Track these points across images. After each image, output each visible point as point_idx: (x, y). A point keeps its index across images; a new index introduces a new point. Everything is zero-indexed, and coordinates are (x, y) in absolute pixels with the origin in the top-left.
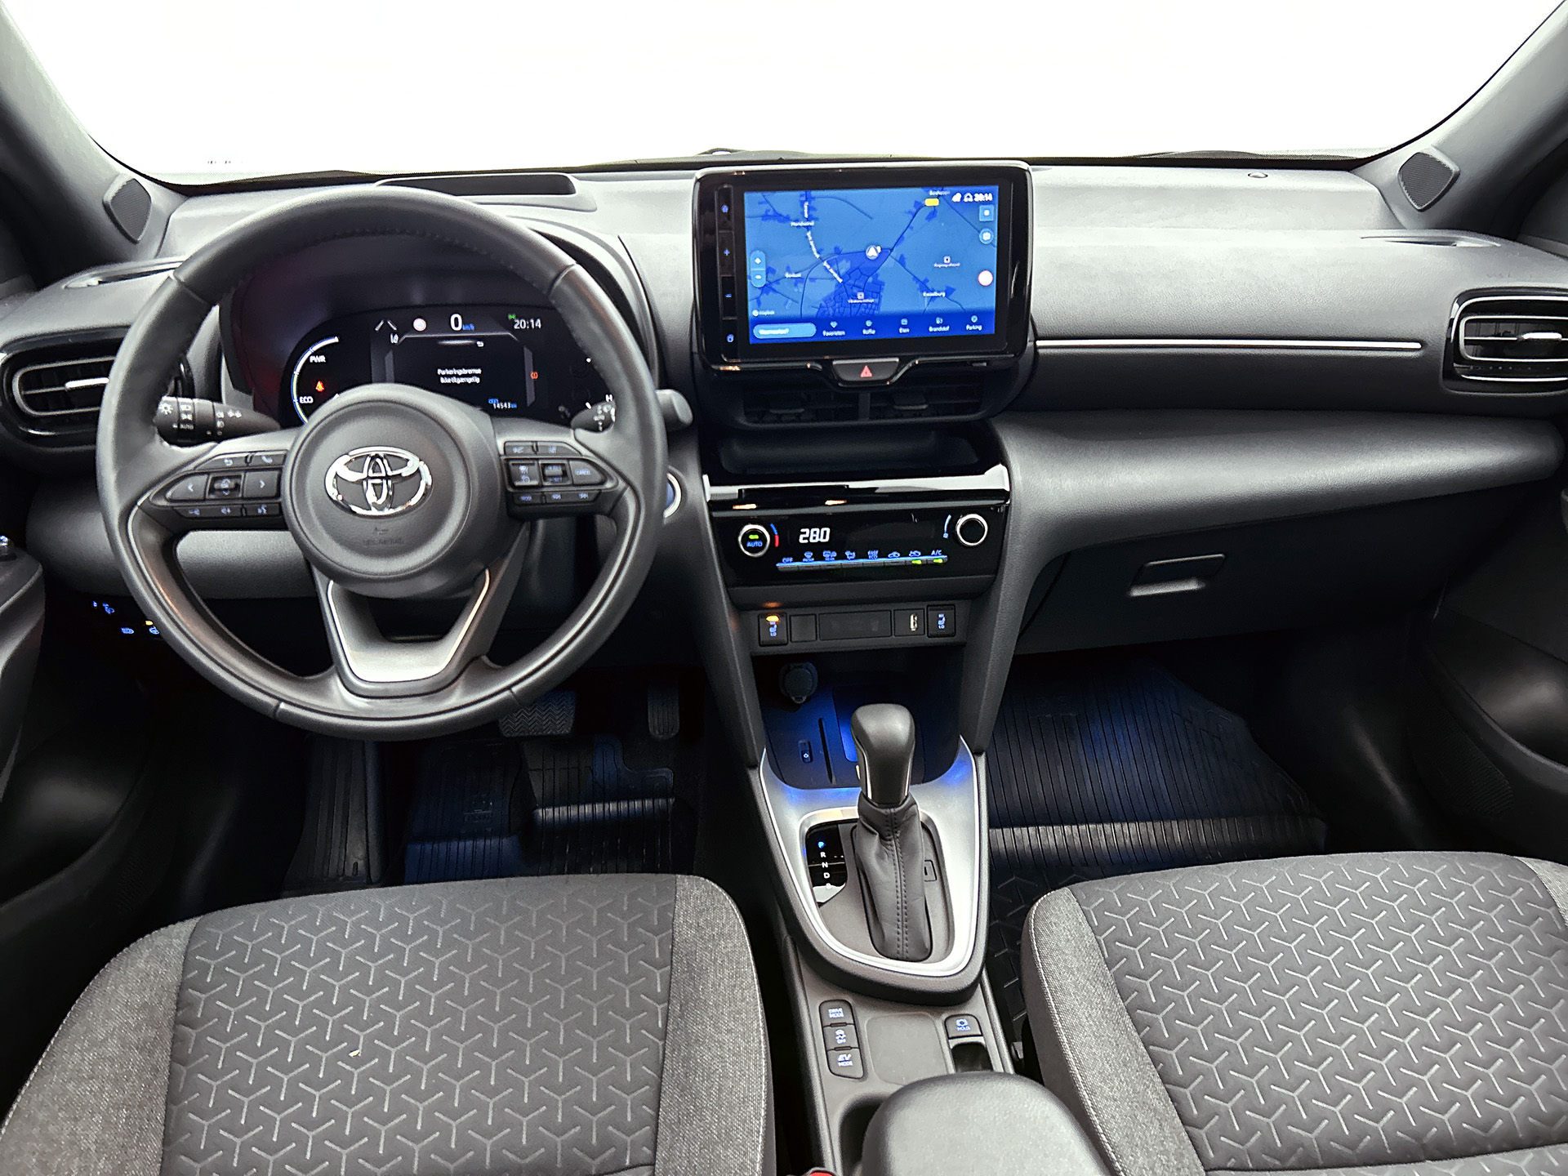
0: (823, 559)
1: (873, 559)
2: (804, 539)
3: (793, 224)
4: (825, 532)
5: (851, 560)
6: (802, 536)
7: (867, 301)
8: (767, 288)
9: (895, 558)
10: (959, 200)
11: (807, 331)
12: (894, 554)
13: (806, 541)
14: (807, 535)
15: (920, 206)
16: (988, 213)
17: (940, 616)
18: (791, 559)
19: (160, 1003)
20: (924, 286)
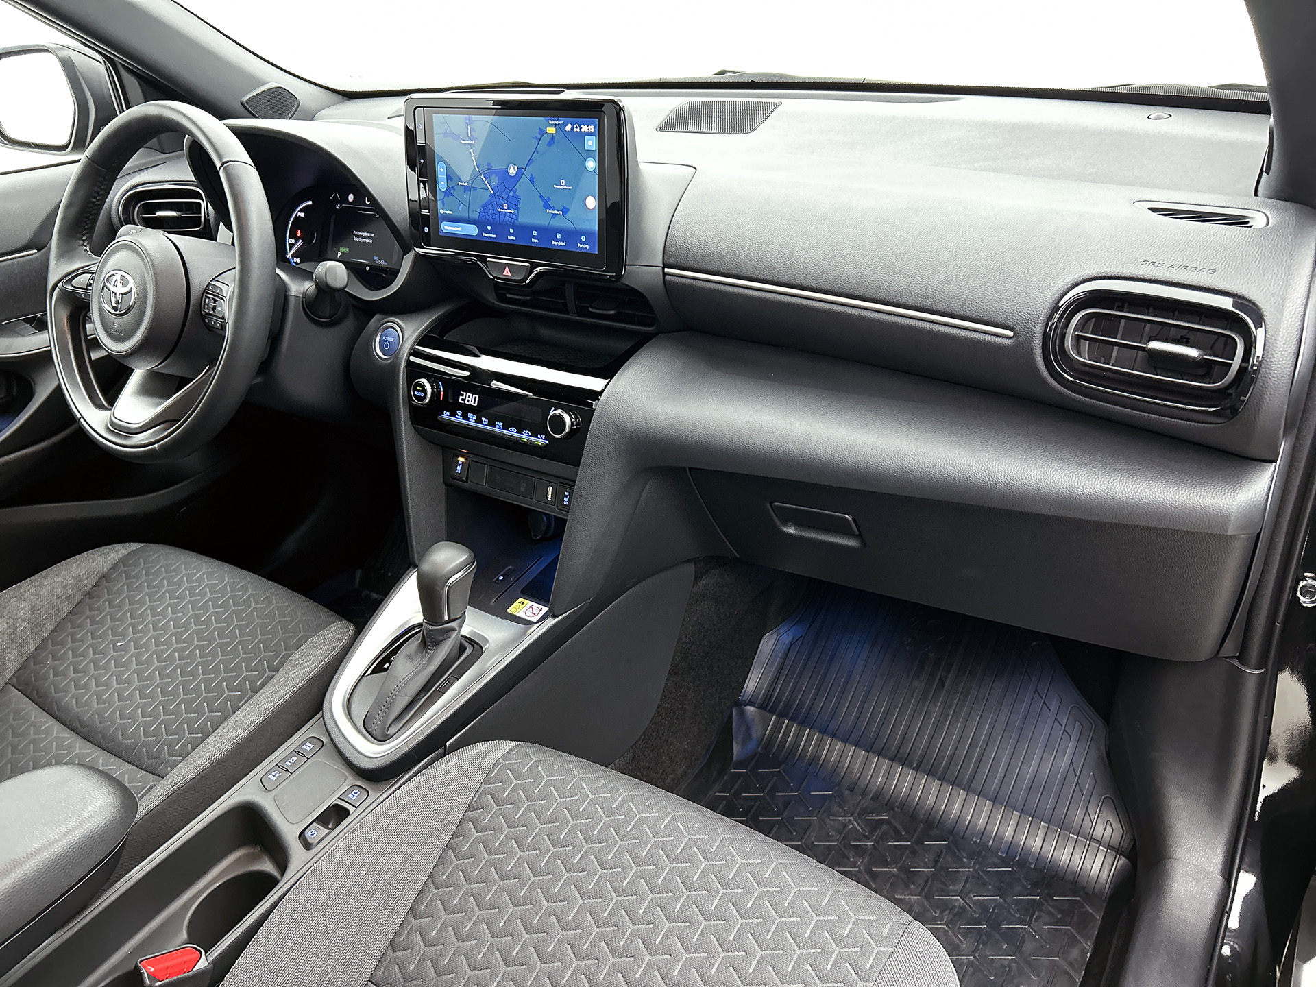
0: (468, 419)
1: (498, 429)
2: (462, 400)
3: (461, 141)
4: (475, 397)
5: (484, 425)
6: (461, 397)
7: (510, 211)
8: (448, 192)
9: (512, 432)
10: (570, 130)
11: (472, 231)
12: (513, 428)
13: (463, 402)
14: (464, 397)
15: (543, 133)
16: (591, 143)
17: (566, 493)
18: (449, 413)
19: (87, 578)
20: (547, 205)
